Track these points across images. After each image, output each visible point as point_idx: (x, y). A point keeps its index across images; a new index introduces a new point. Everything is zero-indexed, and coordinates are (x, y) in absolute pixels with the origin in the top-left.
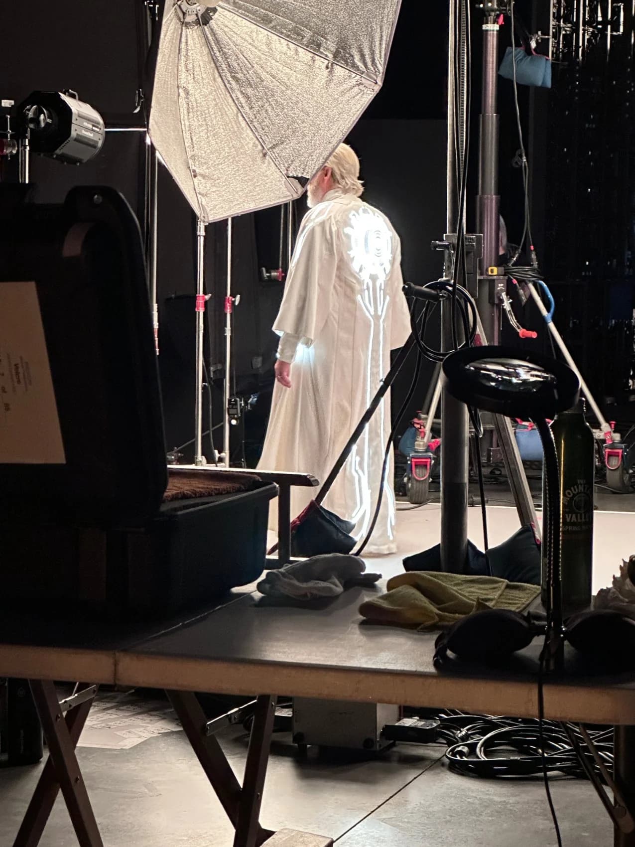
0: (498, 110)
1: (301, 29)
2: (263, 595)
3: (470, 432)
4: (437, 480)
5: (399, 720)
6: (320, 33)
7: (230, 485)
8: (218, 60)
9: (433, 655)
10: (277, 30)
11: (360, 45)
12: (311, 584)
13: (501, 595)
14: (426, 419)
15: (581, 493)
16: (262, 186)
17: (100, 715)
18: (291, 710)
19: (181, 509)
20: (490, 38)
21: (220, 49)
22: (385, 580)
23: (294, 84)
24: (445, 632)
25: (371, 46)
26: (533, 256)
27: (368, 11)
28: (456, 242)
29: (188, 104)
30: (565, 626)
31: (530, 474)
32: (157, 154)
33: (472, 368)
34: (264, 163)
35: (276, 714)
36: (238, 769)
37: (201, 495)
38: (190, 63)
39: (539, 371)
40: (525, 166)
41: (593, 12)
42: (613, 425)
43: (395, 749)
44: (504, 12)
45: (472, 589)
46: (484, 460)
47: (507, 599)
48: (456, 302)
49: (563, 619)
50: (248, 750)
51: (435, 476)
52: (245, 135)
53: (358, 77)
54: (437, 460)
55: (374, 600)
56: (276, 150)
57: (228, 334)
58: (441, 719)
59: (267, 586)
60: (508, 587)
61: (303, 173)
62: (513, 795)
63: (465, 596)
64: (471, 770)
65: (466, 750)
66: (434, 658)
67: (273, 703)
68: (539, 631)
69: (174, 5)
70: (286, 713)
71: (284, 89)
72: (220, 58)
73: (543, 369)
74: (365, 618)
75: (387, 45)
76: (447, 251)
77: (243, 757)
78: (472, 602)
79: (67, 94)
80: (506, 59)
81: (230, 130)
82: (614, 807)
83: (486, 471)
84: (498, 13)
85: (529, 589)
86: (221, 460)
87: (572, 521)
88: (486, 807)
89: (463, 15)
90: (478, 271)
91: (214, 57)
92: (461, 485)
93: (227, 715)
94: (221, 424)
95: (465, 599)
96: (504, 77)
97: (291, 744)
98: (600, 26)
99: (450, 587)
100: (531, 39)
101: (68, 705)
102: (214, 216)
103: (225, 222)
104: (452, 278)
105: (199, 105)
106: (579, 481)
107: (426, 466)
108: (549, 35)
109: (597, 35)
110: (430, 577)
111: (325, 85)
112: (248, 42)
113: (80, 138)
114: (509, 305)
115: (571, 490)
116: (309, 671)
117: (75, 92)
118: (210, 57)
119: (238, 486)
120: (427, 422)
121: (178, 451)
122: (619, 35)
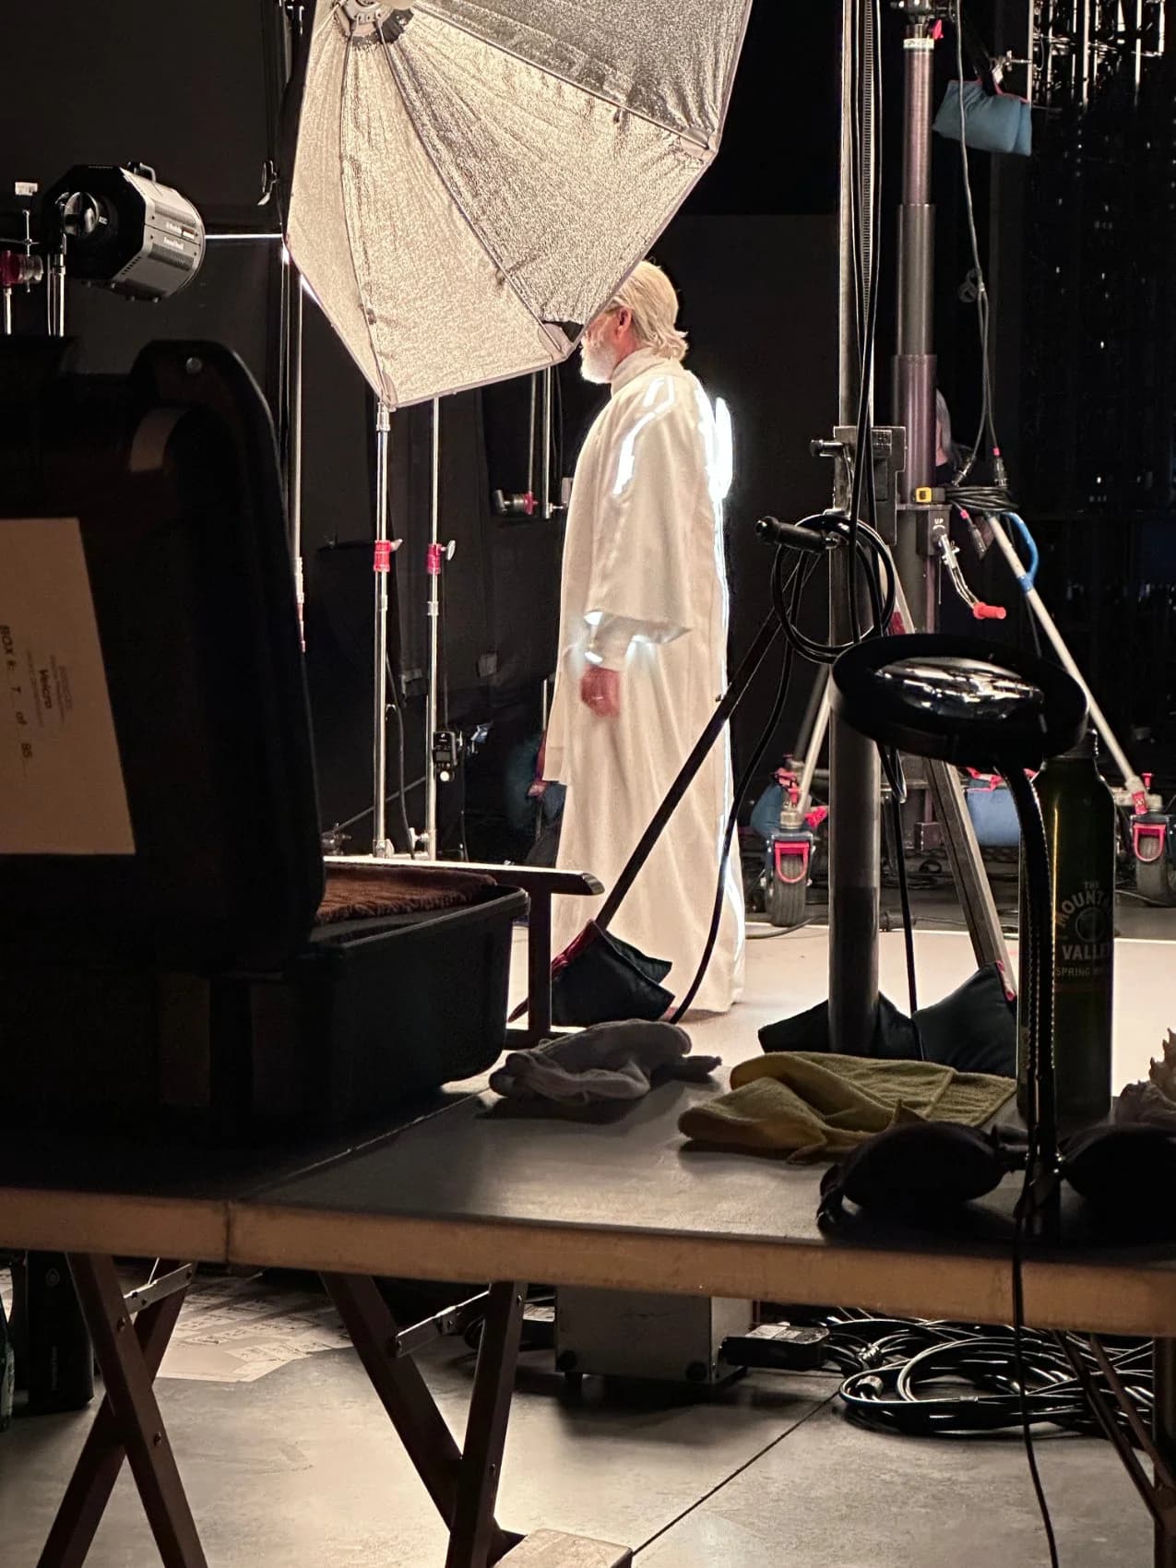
0: (934, 197)
1: (567, 50)
2: (500, 1097)
3: (883, 794)
4: (822, 883)
5: (753, 1327)
6: (603, 56)
7: (440, 893)
8: (413, 107)
9: (817, 1207)
10: (523, 50)
11: (677, 77)
12: (590, 1076)
13: (943, 1095)
14: (801, 769)
15: (1091, 905)
16: (497, 339)
17: (199, 1319)
18: (553, 1309)
19: (348, 938)
20: (917, 64)
21: (418, 87)
22: (727, 1068)
23: (554, 151)
24: (840, 1165)
25: (698, 80)
26: (999, 467)
27: (691, 15)
28: (856, 441)
29: (359, 189)
30: (1063, 1154)
31: (993, 871)
32: (302, 282)
33: (888, 676)
34: (498, 296)
35: (526, 1317)
36: (455, 1418)
37: (386, 912)
38: (363, 112)
39: (1012, 680)
40: (983, 302)
41: (1109, 15)
42: (1147, 780)
43: (745, 1382)
44: (943, 15)
45: (888, 1085)
46: (908, 845)
47: (951, 1103)
48: (856, 553)
49: (1059, 1140)
50: (474, 1383)
51: (817, 875)
52: (464, 245)
53: (674, 137)
54: (821, 845)
55: (706, 1105)
56: (523, 272)
57: (434, 612)
58: (831, 1325)
59: (509, 1080)
60: (955, 1080)
61: (571, 315)
62: (966, 1467)
63: (875, 1098)
64: (885, 1420)
65: (877, 1383)
66: (819, 1212)
67: (519, 1297)
68: (1015, 1162)
69: (333, 5)
70: (543, 1315)
71: (537, 160)
72: (417, 104)
73: (1019, 677)
74: (689, 1139)
75: (727, 78)
76: (839, 459)
77: (463, 1397)
78: (888, 1108)
79: (135, 170)
80: (948, 103)
81: (437, 236)
82: (1154, 1490)
83: (911, 866)
84: (932, 17)
85: (995, 1085)
86: (421, 846)
87: (1074, 958)
88: (916, 1489)
89: (868, 21)
90: (897, 495)
91: (407, 102)
92: (866, 894)
93: (434, 1320)
94: (423, 779)
95: (874, 1102)
96: (944, 136)
97: (553, 1372)
98: (1121, 42)
99: (847, 1079)
100: (994, 66)
101: (140, 1301)
102: (408, 395)
103: (428, 405)
104: (848, 509)
105: (379, 190)
106: (1086, 883)
107: (801, 856)
108: (1026, 58)
109: (1116, 57)
110: (809, 1062)
111: (612, 153)
112: (469, 73)
113: (159, 252)
114: (955, 558)
115: (1072, 901)
116: (586, 1238)
117: (150, 166)
118: (400, 103)
119: (455, 895)
120: (802, 776)
121: (345, 831)
122: (1157, 57)
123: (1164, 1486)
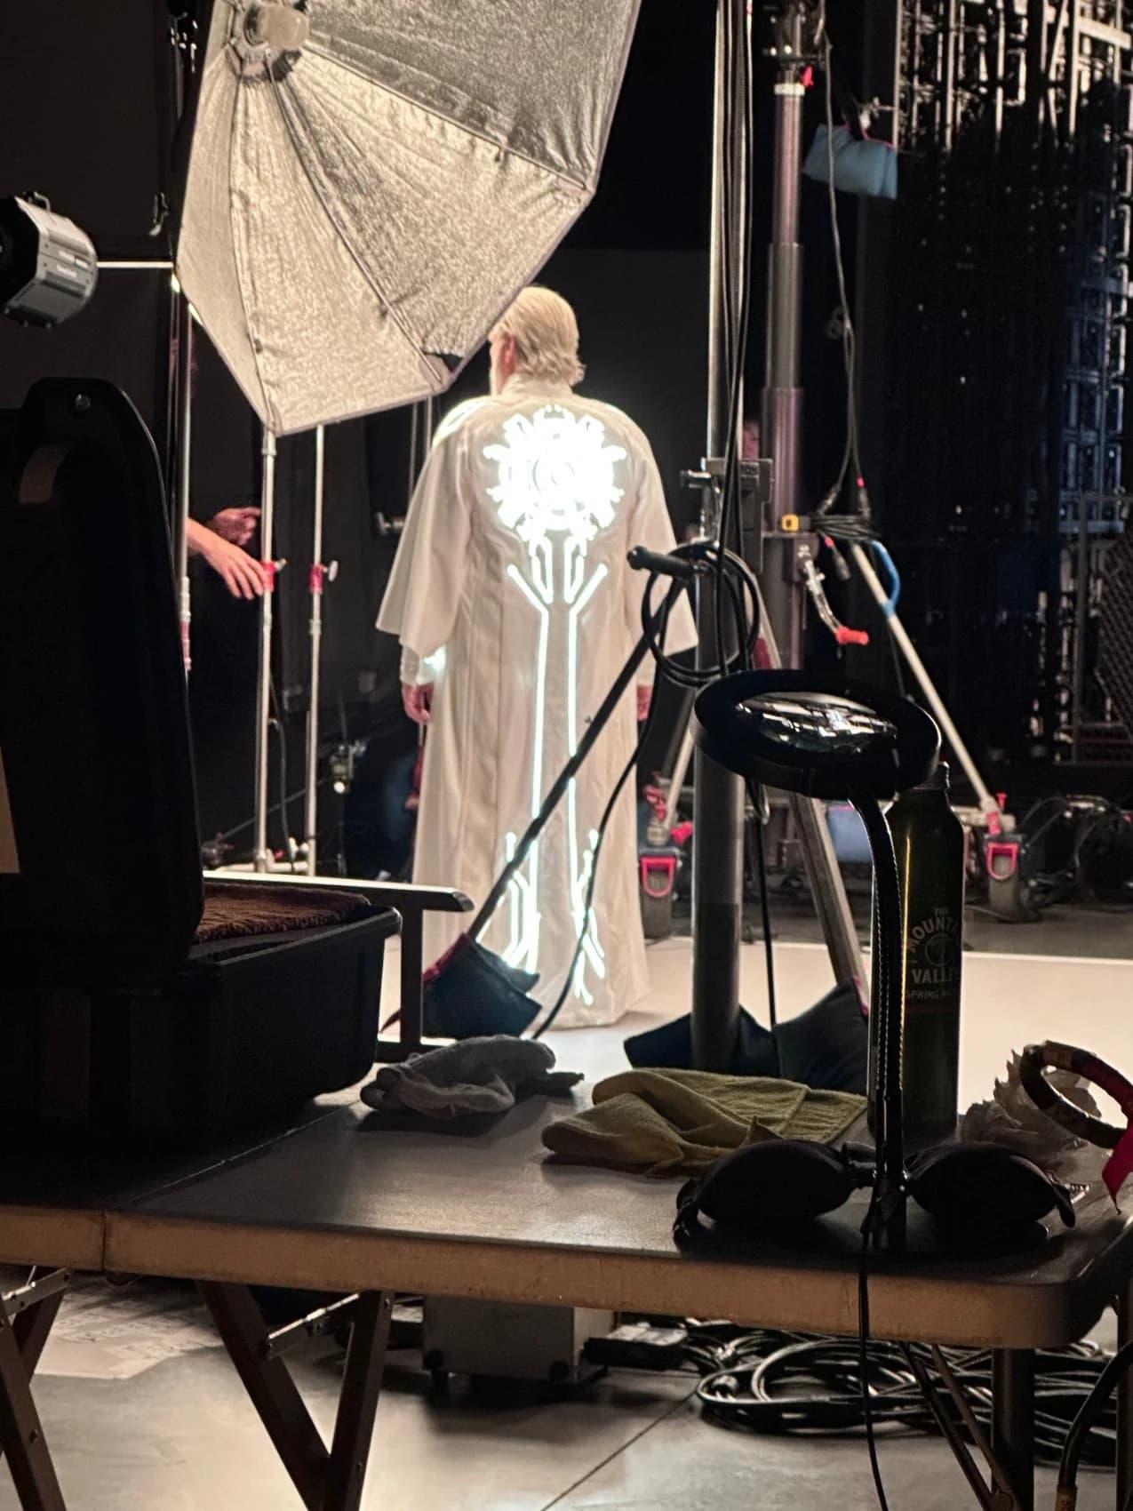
0: (802, 237)
1: (451, 91)
2: (371, 1109)
3: (747, 811)
4: (686, 897)
5: (614, 1327)
6: (483, 96)
7: (315, 912)
8: (302, 145)
9: (674, 1220)
10: (409, 90)
11: (556, 120)
12: (457, 1091)
13: (797, 1112)
14: (668, 787)
15: (940, 931)
16: (379, 369)
17: (77, 1317)
18: (421, 1309)
19: (225, 955)
20: (788, 109)
21: (306, 124)
22: (589, 1085)
23: (437, 189)
24: (696, 1179)
25: (576, 122)
26: (863, 497)
27: (571, 59)
28: (724, 473)
29: (247, 222)
30: (910, 1171)
31: (852, 887)
32: (191, 308)
33: (748, 710)
34: (382, 328)
35: (395, 1317)
36: (324, 1418)
37: (263, 931)
38: (252, 148)
39: (866, 715)
40: (849, 338)
41: (972, 65)
42: (1002, 802)
43: (608, 1381)
44: (813, 63)
45: (745, 1102)
46: (771, 861)
47: (805, 1120)
48: (723, 581)
49: (906, 1157)
50: (343, 1380)
51: (682, 888)
52: (348, 279)
53: (553, 177)
54: (687, 861)
55: (569, 1121)
56: (406, 305)
57: (316, 631)
58: (690, 1328)
59: (379, 1094)
60: (809, 1098)
61: (451, 348)
62: (817, 1465)
63: (731, 1114)
64: (739, 1419)
65: (732, 1383)
66: (675, 1226)
67: (388, 1301)
68: (863, 1179)
69: (224, 44)
70: (411, 1315)
71: (420, 196)
72: (305, 141)
73: (874, 712)
74: (553, 1152)
75: (605, 121)
76: (707, 490)
77: (333, 1394)
78: (743, 1125)
79: (30, 199)
80: (817, 148)
81: (322, 269)
82: (991, 1495)
83: (773, 881)
84: (802, 64)
85: (846, 1103)
86: (301, 857)
87: (924, 981)
88: (770, 1486)
89: (741, 70)
90: (763, 523)
91: (295, 139)
92: (729, 909)
93: (304, 1324)
94: (302, 792)
95: (731, 1119)
96: (814, 178)
97: (421, 1371)
98: (983, 90)
99: (704, 1096)
100: (861, 111)
101: (19, 1304)
102: (292, 423)
103: (311, 433)
104: (715, 539)
105: (266, 224)
106: (936, 910)
107: (666, 870)
108: (892, 104)
109: (978, 105)
110: (669, 1079)
111: (493, 191)
112: (355, 112)
113: (53, 280)
114: (819, 584)
115: (922, 926)
116: (451, 1249)
117: (46, 196)
118: (288, 140)
119: (329, 915)
120: (668, 793)
121: (224, 841)
122: (1016, 107)
123: (1001, 1492)
